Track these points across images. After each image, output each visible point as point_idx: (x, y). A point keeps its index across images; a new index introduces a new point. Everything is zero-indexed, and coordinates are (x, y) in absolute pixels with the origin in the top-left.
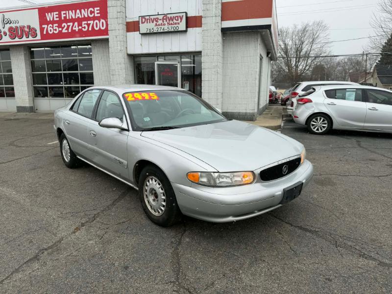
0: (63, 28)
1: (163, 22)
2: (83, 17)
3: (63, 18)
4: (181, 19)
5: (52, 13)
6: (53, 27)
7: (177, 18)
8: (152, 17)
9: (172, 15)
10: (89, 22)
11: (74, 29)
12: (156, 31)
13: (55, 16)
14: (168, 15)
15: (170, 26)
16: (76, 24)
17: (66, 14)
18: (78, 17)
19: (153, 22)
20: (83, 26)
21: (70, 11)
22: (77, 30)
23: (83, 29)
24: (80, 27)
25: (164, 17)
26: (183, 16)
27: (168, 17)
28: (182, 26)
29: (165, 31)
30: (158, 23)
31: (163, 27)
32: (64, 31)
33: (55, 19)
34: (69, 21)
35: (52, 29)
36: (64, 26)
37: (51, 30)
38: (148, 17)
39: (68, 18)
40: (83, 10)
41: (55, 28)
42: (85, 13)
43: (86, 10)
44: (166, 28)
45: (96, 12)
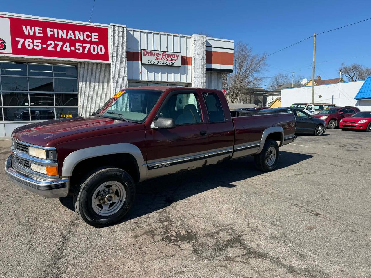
0: (48, 46)
1: (163, 57)
2: (77, 38)
3: (49, 36)
4: (177, 57)
5: (33, 28)
6: (33, 43)
7: (174, 56)
8: (154, 52)
9: (170, 53)
10: (84, 45)
11: (64, 48)
12: (156, 64)
13: (37, 32)
14: (167, 53)
15: (168, 61)
16: (67, 44)
17: (54, 32)
18: (71, 38)
19: (154, 56)
20: (77, 47)
21: (60, 31)
22: (68, 51)
23: (77, 51)
24: (73, 48)
25: (163, 54)
26: (178, 55)
27: (167, 54)
28: (178, 63)
29: (164, 64)
30: (158, 58)
31: (162, 61)
32: (50, 49)
33: (37, 34)
34: (58, 39)
35: (31, 45)
36: (51, 44)
37: (29, 46)
38: (149, 51)
39: (56, 36)
40: (77, 33)
41: (35, 44)
42: (80, 35)
43: (81, 33)
44: (165, 62)
45: (93, 37)
